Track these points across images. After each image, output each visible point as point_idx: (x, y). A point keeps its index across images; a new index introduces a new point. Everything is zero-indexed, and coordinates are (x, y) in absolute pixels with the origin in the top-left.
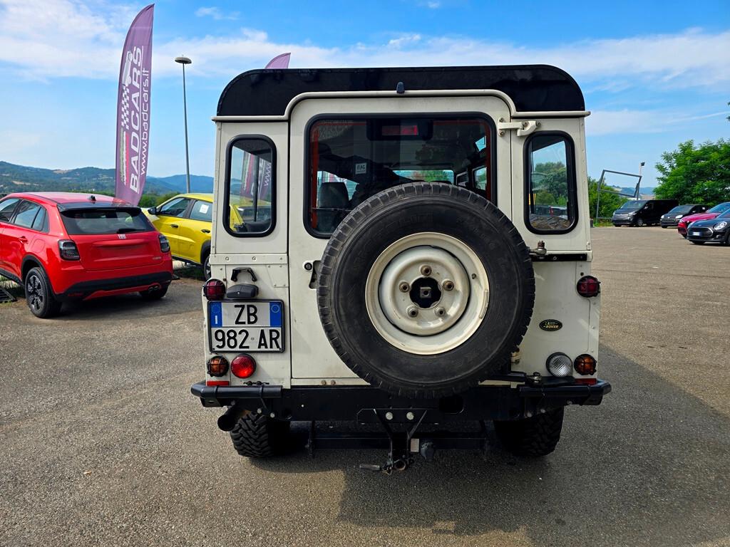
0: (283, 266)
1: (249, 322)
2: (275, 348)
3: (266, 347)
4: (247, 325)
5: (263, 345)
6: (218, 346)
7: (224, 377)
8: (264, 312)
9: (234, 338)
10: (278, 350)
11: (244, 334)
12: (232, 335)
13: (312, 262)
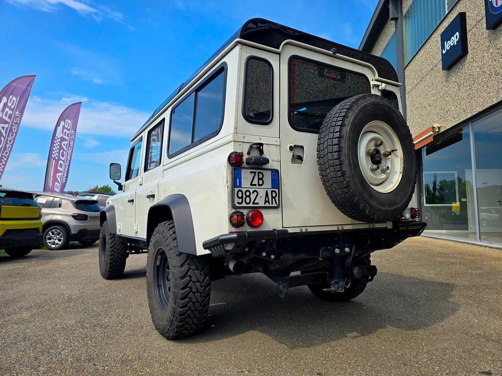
0: (277, 146)
1: (259, 185)
2: (274, 205)
3: (269, 204)
4: (257, 186)
5: (267, 202)
6: (238, 203)
7: (241, 228)
8: (268, 177)
9: (249, 196)
10: (276, 205)
11: (256, 193)
12: (248, 194)
13: (293, 145)
